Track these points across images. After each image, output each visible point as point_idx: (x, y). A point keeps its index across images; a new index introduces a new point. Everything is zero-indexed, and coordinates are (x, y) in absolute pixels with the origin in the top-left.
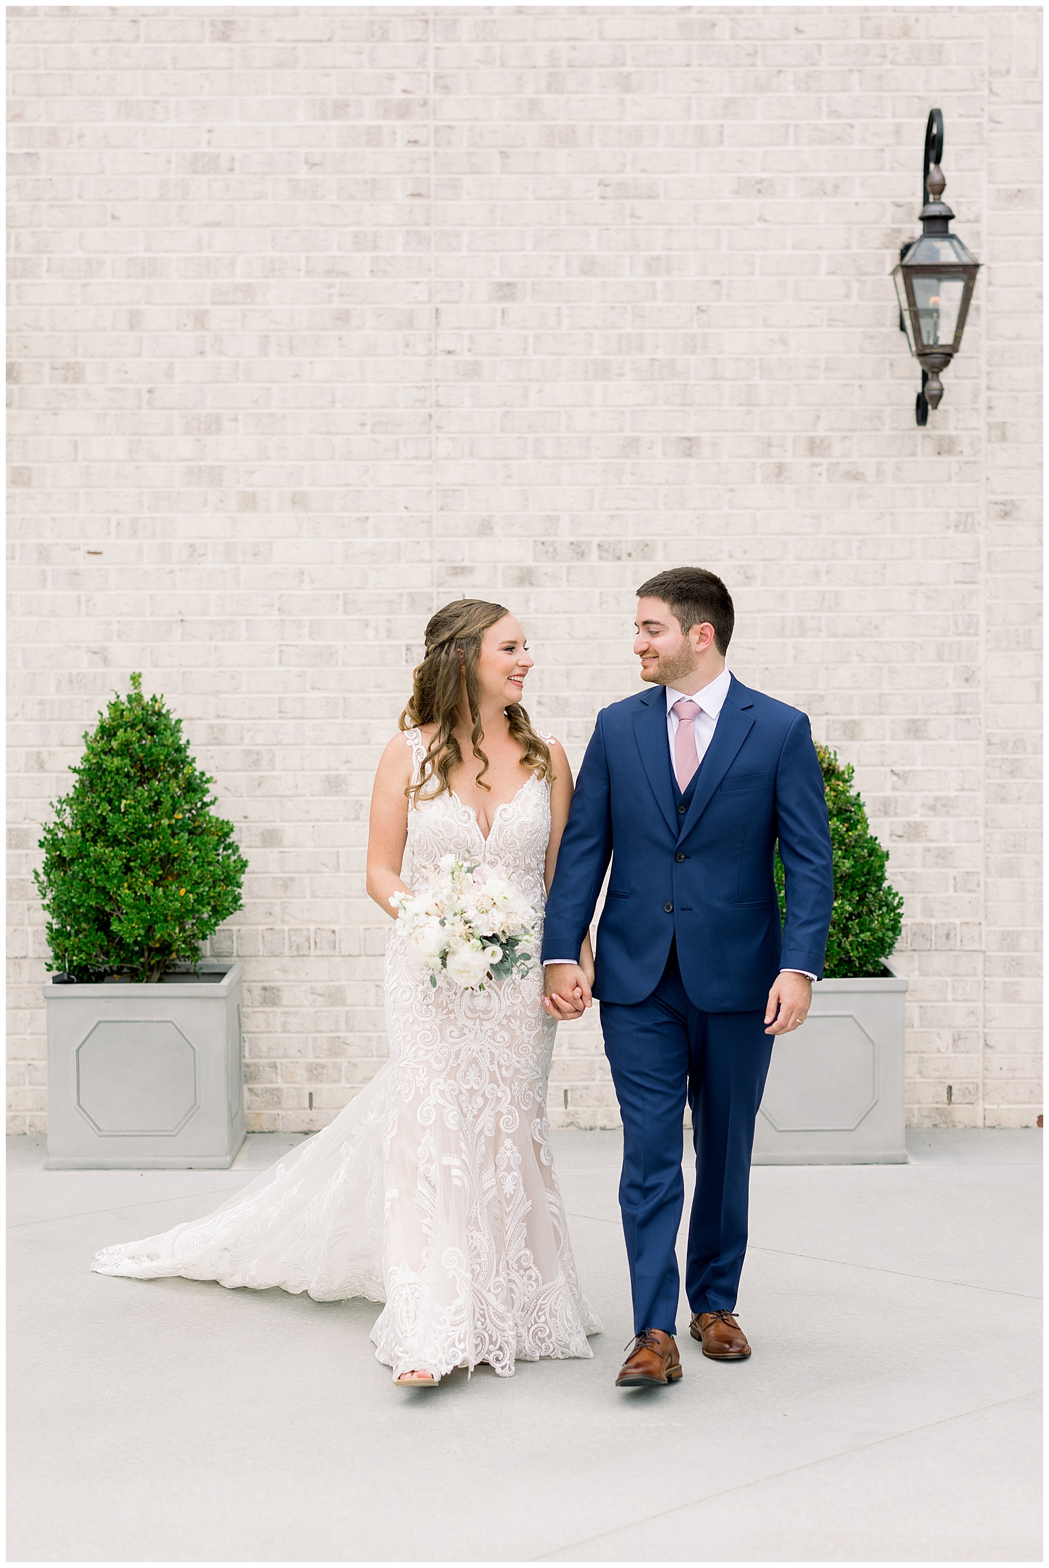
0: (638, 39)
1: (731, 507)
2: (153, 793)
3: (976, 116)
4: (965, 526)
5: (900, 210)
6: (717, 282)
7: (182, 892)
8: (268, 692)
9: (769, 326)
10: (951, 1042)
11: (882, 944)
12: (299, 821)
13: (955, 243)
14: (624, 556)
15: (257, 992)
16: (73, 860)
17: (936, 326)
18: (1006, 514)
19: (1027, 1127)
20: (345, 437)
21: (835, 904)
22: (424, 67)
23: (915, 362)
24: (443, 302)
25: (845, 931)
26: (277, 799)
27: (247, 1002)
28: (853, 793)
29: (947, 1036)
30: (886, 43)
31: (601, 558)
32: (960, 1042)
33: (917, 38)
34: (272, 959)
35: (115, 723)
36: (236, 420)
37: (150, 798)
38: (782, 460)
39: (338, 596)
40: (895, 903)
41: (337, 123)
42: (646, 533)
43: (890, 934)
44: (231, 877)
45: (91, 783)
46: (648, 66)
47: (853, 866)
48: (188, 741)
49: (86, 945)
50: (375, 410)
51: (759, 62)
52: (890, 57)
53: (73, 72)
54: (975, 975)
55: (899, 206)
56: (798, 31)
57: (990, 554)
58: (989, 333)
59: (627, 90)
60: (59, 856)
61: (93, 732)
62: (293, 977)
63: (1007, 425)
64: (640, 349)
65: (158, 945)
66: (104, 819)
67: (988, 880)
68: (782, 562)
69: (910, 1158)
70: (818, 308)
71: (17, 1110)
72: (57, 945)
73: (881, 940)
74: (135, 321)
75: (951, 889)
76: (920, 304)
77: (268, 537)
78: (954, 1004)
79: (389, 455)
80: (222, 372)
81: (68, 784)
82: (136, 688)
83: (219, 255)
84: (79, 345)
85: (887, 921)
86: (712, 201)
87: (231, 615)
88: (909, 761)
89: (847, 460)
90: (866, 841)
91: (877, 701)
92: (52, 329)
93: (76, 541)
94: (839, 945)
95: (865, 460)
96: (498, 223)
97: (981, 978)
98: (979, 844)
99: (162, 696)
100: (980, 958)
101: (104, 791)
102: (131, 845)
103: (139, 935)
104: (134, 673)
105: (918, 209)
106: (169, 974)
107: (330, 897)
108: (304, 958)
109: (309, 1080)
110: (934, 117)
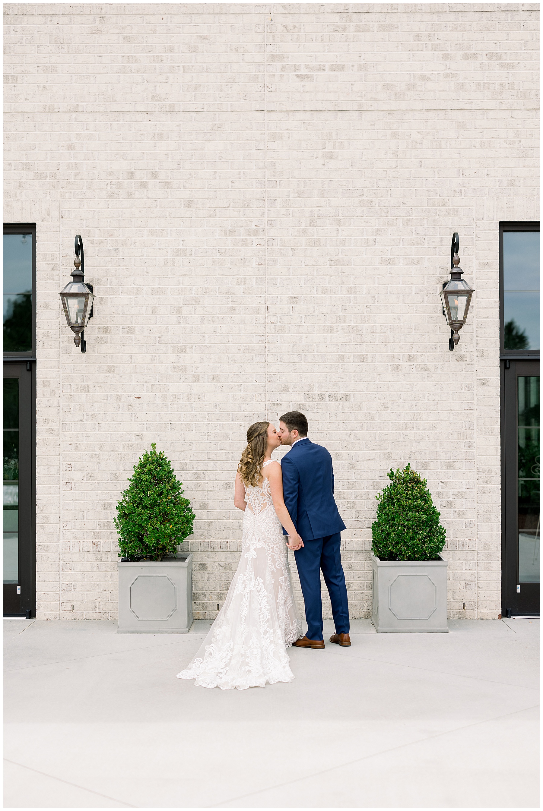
0: (344, 207)
1: (379, 381)
2: (160, 489)
3: (471, 235)
4: (468, 388)
5: (442, 270)
6: (374, 297)
7: (171, 526)
8: (203, 451)
9: (393, 313)
10: (465, 586)
11: (438, 548)
12: (215, 500)
13: (463, 282)
14: (339, 399)
15: (198, 565)
16: (129, 514)
17: (457, 313)
18: (483, 384)
19: (494, 619)
20: (233, 354)
21: (420, 532)
22: (263, 217)
23: (449, 326)
24: (270, 304)
25: (424, 543)
26: (206, 491)
27: (194, 569)
28: (426, 490)
29: (463, 584)
30: (436, 208)
31: (330, 400)
32: (468, 586)
33: (448, 206)
34: (204, 552)
35: (146, 462)
36: (192, 348)
37: (159, 491)
38: (398, 363)
39: (230, 414)
40: (443, 532)
41: (230, 238)
42: (347, 391)
43: (441, 544)
44: (189, 521)
45: (136, 485)
46: (347, 217)
47: (427, 518)
48: (173, 469)
49: (133, 546)
50: (244, 344)
51: (389, 215)
52: (438, 213)
53: (132, 219)
54: (474, 560)
55: (442, 268)
56: (404, 203)
57: (478, 399)
58: (477, 316)
59: (340, 225)
60: (124, 513)
61: (137, 465)
62: (212, 560)
63: (484, 350)
64: (345, 322)
65: (161, 547)
66: (141, 498)
67: (478, 523)
68: (398, 402)
69: (449, 631)
70: (412, 306)
71: (105, 611)
72: (123, 546)
73: (438, 546)
74: (154, 311)
75: (464, 527)
76: (450, 305)
77: (203, 392)
78: (466, 571)
79: (249, 361)
80: (187, 330)
81: (128, 485)
82: (153, 449)
83: (186, 286)
84: (133, 320)
85: (440, 539)
86: (371, 266)
87: (189, 421)
88: (447, 477)
89: (423, 363)
90: (432, 508)
91: (435, 455)
92: (123, 314)
93: (131, 393)
94: (421, 548)
95: (430, 363)
96: (291, 274)
97: (476, 561)
98: (475, 510)
99: (163, 452)
100: (475, 553)
101: (141, 488)
102: (152, 508)
103: (154, 543)
104: (153, 443)
105: (449, 270)
106: (165, 558)
107: (226, 529)
108: (216, 552)
109: (218, 599)
110: (455, 236)
